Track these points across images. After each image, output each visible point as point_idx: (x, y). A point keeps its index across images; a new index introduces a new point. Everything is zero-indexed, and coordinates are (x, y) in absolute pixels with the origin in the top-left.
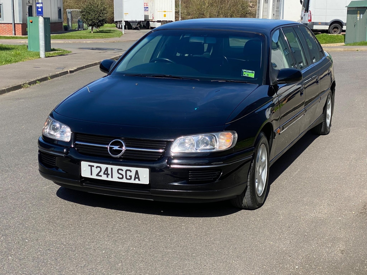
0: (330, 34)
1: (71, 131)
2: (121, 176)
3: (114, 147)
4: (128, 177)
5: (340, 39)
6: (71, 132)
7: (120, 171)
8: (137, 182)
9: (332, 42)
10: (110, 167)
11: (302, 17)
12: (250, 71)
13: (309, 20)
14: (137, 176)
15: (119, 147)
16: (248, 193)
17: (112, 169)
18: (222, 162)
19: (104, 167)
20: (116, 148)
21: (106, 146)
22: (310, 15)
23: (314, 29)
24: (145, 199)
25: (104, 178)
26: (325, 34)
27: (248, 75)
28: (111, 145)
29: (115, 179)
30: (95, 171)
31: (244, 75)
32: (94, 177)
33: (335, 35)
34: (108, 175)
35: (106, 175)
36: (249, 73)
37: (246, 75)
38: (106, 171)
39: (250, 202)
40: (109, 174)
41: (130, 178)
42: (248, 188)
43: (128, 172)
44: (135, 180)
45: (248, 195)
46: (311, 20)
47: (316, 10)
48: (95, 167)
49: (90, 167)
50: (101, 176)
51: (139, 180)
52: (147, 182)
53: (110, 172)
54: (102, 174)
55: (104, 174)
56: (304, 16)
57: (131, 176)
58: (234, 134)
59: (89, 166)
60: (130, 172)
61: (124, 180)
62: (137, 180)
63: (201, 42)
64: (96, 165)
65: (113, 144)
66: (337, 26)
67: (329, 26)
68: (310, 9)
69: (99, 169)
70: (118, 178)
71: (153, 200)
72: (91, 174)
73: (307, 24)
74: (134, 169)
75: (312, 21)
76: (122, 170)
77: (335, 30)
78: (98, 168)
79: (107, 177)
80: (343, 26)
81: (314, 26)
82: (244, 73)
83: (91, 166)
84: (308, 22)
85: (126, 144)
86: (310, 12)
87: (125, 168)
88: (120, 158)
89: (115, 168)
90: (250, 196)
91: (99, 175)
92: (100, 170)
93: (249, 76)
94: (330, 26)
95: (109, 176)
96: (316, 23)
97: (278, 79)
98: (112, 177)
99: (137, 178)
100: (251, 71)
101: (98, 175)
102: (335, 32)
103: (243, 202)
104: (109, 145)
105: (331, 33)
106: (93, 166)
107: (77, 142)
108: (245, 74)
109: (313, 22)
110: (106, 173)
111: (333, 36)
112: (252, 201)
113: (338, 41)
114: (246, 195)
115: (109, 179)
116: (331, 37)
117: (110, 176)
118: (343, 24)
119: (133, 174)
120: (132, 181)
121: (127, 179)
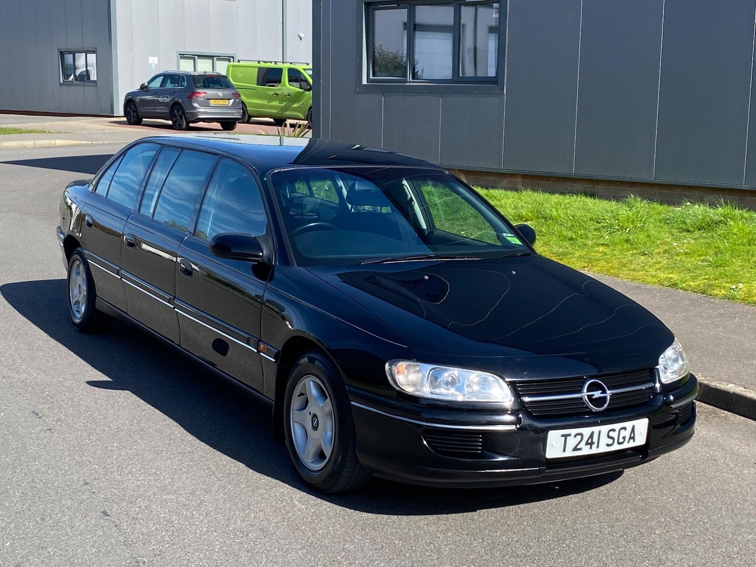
4: (621, 440)
7: (611, 434)
8: (632, 444)
10: (596, 429)
14: (632, 436)
15: (600, 393)
17: (600, 432)
19: (586, 431)
20: (597, 394)
25: (586, 451)
28: (588, 391)
29: (603, 449)
30: (572, 442)
32: (569, 453)
35: (590, 446)
38: (590, 439)
40: (594, 443)
44: (629, 442)
48: (573, 435)
49: (564, 438)
50: (580, 449)
51: (634, 441)
53: (595, 439)
54: (582, 445)
55: (587, 444)
57: (624, 438)
59: (562, 436)
61: (616, 447)
62: (631, 441)
64: (573, 431)
69: (579, 437)
70: (608, 445)
72: (564, 451)
74: (630, 425)
76: (614, 430)
78: (577, 436)
79: (591, 448)
83: (566, 436)
87: (617, 426)
89: (605, 429)
91: (578, 448)
92: (580, 439)
98: (598, 447)
99: (632, 438)
101: (575, 449)
106: (570, 435)
110: (590, 441)
115: (594, 451)
117: (594, 446)
119: (627, 433)
120: (625, 446)
121: (619, 443)
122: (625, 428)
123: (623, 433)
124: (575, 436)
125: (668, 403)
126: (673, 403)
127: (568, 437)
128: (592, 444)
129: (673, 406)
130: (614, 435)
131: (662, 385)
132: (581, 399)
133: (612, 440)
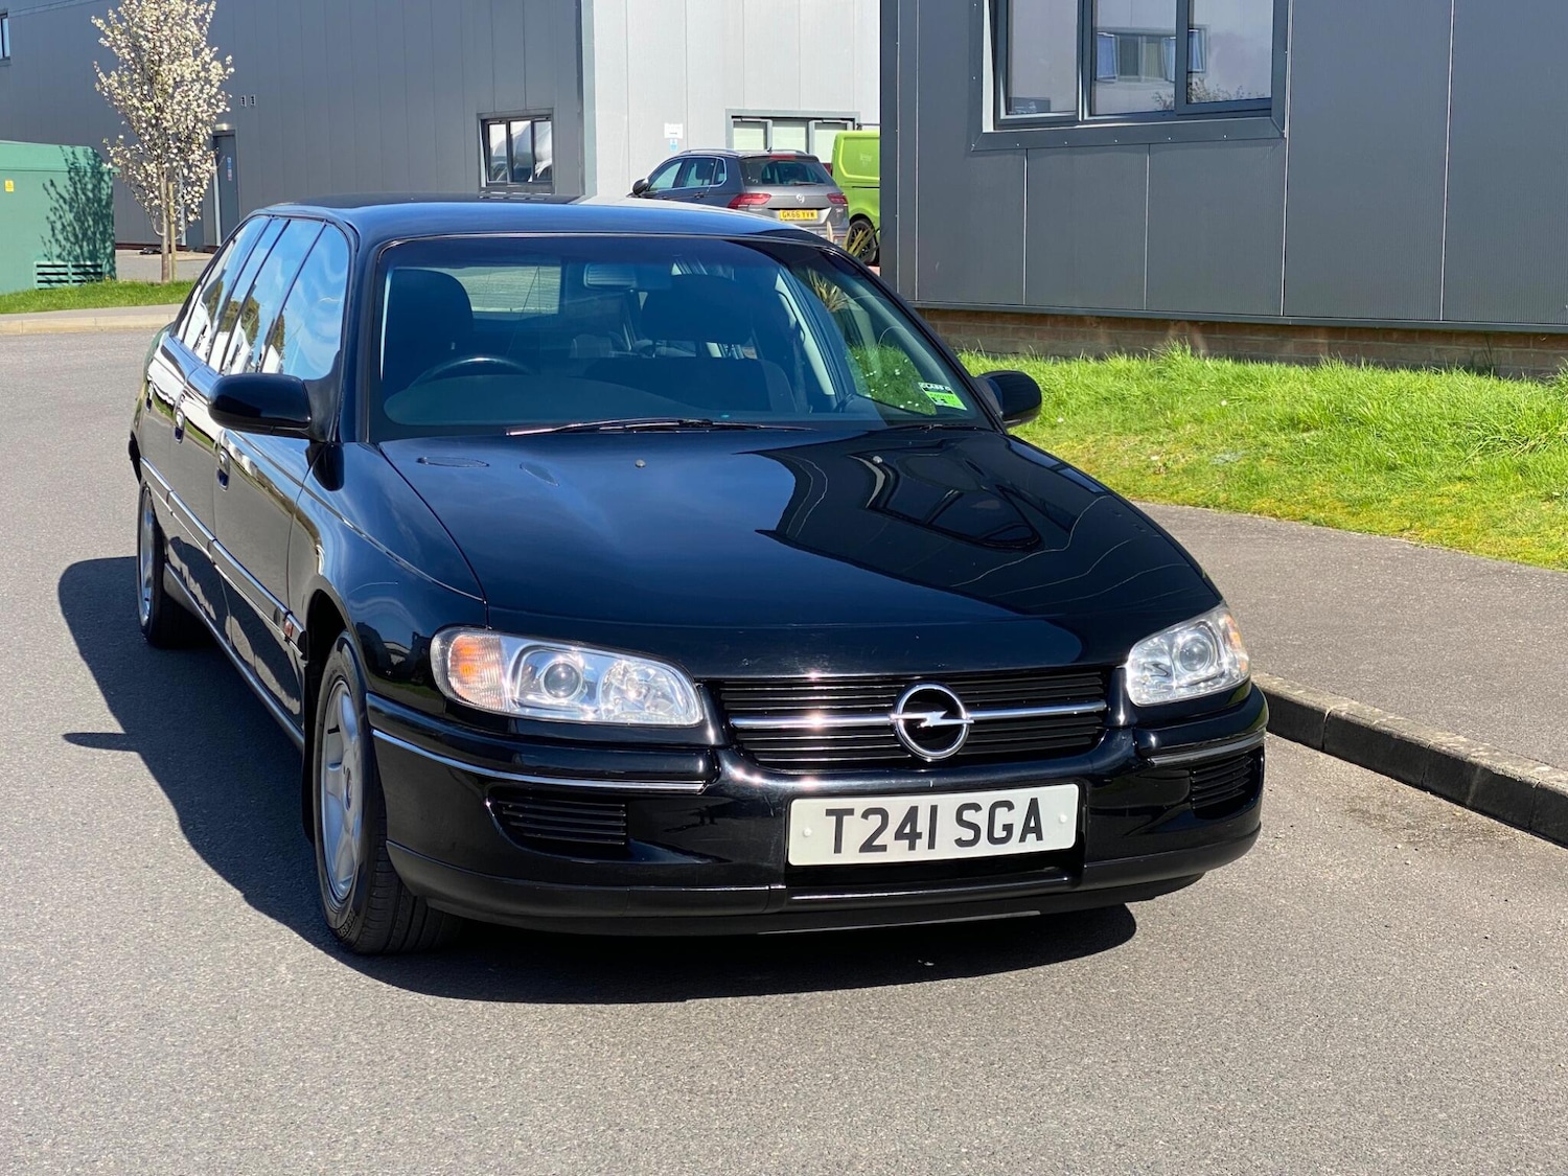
2: (969, 835)
4: (999, 833)
7: (968, 815)
8: (1032, 845)
10: (923, 802)
14: (1032, 824)
15: (944, 717)
17: (934, 809)
19: (897, 806)
20: (933, 719)
21: (889, 719)
25: (897, 853)
29: (946, 849)
30: (857, 830)
32: (851, 856)
35: (907, 841)
38: (909, 825)
40: (919, 836)
41: (1004, 834)
43: (1000, 812)
44: (1023, 839)
48: (859, 812)
49: (834, 818)
50: (883, 848)
51: (1039, 838)
52: (1069, 841)
53: (923, 825)
54: (886, 838)
55: (899, 835)
57: (1008, 828)
59: (829, 812)
60: (1005, 809)
61: (984, 849)
62: (1031, 837)
64: (860, 804)
65: (916, 706)
69: (876, 820)
70: (960, 842)
72: (838, 849)
74: (1022, 797)
76: (975, 806)
78: (870, 817)
79: (912, 847)
83: (839, 814)
87: (987, 798)
89: (949, 803)
91: (874, 844)
92: (878, 824)
95: (917, 841)
98: (931, 845)
99: (1032, 830)
101: (867, 847)
104: (900, 712)
106: (850, 812)
107: (733, 723)
110: (907, 830)
115: (922, 853)
117: (922, 843)
119: (1017, 818)
120: (1013, 847)
121: (994, 841)
122: (1009, 805)
123: (1002, 816)
124: (865, 815)
125: (1143, 752)
126: (1157, 752)
127: (845, 818)
128: (913, 837)
129: (1155, 760)
130: (980, 819)
131: (1132, 708)
132: (891, 728)
133: (973, 832)
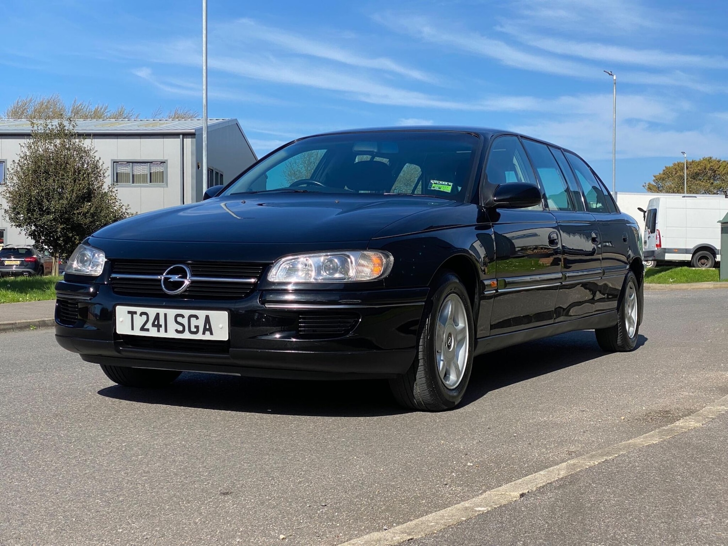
0: (694, 268)
1: (106, 258)
2: (180, 328)
3: (170, 278)
4: (193, 329)
5: (711, 276)
6: (106, 260)
7: (179, 319)
8: (208, 337)
9: (698, 280)
10: (162, 311)
11: (646, 241)
12: (444, 183)
13: (657, 245)
14: (208, 327)
15: (180, 277)
16: (421, 374)
17: (166, 315)
18: (360, 301)
19: (152, 312)
20: (176, 278)
21: (159, 277)
22: (658, 236)
23: (666, 259)
24: (226, 374)
25: (153, 333)
26: (686, 268)
27: (439, 188)
28: (167, 274)
29: (172, 334)
30: (139, 321)
31: (432, 189)
32: (137, 332)
33: (704, 269)
34: (159, 326)
35: (156, 328)
36: (443, 186)
37: (437, 188)
38: (156, 321)
39: (427, 392)
40: (161, 326)
41: (195, 330)
42: (420, 365)
43: (193, 320)
44: (204, 333)
45: (421, 377)
46: (660, 245)
47: (668, 228)
48: (138, 313)
49: (130, 315)
50: (148, 330)
51: (211, 334)
52: (225, 338)
53: (162, 322)
54: (149, 326)
55: (153, 325)
56: (649, 239)
57: (197, 327)
58: (387, 257)
59: (129, 312)
60: (195, 319)
61: (187, 336)
62: (208, 333)
63: (373, 151)
64: (139, 310)
65: (171, 272)
66: (707, 254)
67: (692, 255)
68: (658, 226)
69: (144, 317)
70: (177, 331)
71: (240, 375)
72: (133, 329)
73: (653, 252)
74: (202, 314)
75: (662, 247)
76: (183, 316)
77: (703, 261)
79: (159, 331)
80: (717, 256)
81: (666, 254)
82: (434, 185)
83: (132, 313)
84: (656, 249)
85: (191, 271)
86: (658, 231)
87: (187, 313)
88: (182, 296)
89: (172, 313)
90: (424, 379)
91: (145, 328)
92: (146, 319)
93: (442, 190)
94: (694, 255)
95: (160, 328)
96: (669, 249)
97: (495, 198)
98: (166, 331)
99: (208, 330)
100: (446, 183)
101: (143, 329)
102: (703, 264)
103: (414, 393)
104: (164, 274)
105: (695, 266)
106: (135, 313)
107: (113, 276)
108: (434, 187)
109: (665, 249)
110: (156, 323)
111: (699, 272)
112: (430, 391)
113: (708, 279)
114: (417, 378)
115: (162, 334)
116: (695, 272)
117: (162, 329)
118: (717, 252)
119: (201, 323)
120: (199, 336)
121: (191, 332)
122: (197, 317)
124: (142, 314)
127: (134, 315)
130: (185, 321)
132: (159, 280)
133: (182, 327)
